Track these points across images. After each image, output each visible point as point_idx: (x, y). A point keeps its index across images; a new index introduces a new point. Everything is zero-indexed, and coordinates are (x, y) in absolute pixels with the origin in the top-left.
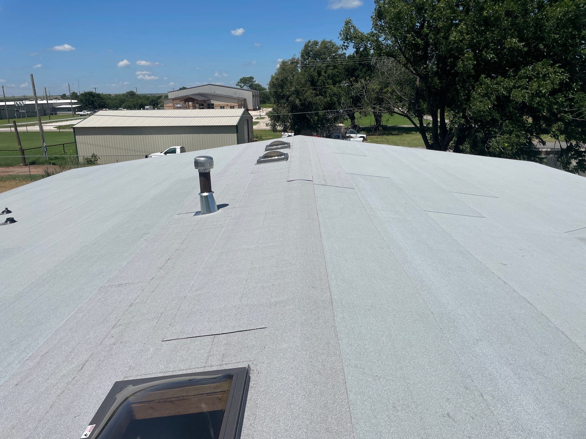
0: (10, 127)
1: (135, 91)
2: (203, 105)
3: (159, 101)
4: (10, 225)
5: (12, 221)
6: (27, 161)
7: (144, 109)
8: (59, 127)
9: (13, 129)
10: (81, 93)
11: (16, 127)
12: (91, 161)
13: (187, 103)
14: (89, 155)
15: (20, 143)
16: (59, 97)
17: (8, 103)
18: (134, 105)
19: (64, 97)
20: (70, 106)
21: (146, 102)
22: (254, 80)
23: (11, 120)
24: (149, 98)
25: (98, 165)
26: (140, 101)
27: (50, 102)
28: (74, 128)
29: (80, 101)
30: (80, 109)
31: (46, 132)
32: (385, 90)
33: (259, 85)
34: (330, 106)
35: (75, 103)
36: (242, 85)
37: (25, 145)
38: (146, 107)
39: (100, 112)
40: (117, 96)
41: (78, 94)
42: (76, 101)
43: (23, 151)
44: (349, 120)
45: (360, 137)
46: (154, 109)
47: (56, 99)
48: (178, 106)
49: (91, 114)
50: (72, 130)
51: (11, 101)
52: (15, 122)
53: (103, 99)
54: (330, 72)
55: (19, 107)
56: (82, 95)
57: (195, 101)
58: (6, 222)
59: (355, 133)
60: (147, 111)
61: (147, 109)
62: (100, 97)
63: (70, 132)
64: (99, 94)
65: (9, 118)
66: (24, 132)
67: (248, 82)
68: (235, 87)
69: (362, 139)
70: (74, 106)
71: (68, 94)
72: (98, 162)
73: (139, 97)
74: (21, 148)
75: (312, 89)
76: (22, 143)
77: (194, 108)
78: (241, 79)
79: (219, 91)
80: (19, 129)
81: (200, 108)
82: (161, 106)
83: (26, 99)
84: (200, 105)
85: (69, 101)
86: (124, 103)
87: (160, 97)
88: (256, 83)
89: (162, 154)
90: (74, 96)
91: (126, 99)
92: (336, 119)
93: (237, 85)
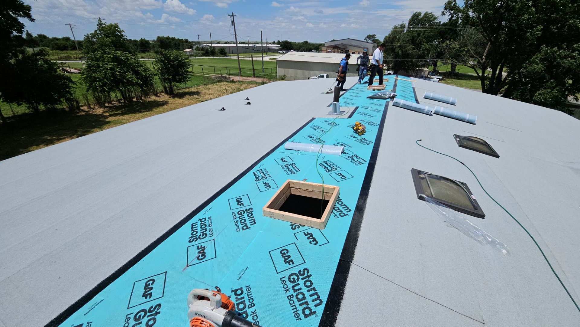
0: (250, 57)
1: (308, 41)
2: (342, 51)
3: (319, 47)
4: (249, 105)
5: (249, 103)
6: (255, 75)
7: (311, 52)
8: (270, 59)
9: (251, 59)
10: (282, 41)
11: (252, 57)
12: (283, 79)
13: (334, 49)
14: (282, 75)
15: (253, 67)
16: (272, 43)
17: (250, 45)
18: (306, 49)
19: (274, 43)
20: (276, 48)
21: (313, 48)
22: (375, 37)
23: (251, 54)
24: (314, 45)
25: (286, 80)
26: (310, 47)
27: (267, 45)
28: (277, 60)
29: (281, 46)
30: (281, 50)
31: (264, 61)
32: (462, 49)
33: (378, 40)
34: (421, 57)
35: (278, 47)
36: (368, 39)
37: (255, 67)
38: (312, 50)
39: (290, 53)
40: (299, 43)
41: (281, 42)
42: (279, 45)
43: (254, 70)
44: (433, 67)
45: (438, 78)
46: (316, 52)
47: (270, 44)
48: (329, 51)
49: (285, 53)
50: (276, 61)
51: (251, 44)
52: (252, 55)
53: (292, 45)
54: (426, 34)
55: (254, 47)
56: (282, 42)
57: (339, 48)
58: (247, 104)
59: (434, 76)
60: (313, 53)
61: (313, 52)
62: (291, 44)
63: (275, 62)
64: (290, 42)
65: (249, 53)
66: (255, 60)
67: (372, 37)
68: (363, 40)
69: (439, 80)
70: (278, 48)
71: (276, 41)
72: (286, 79)
73: (310, 44)
74: (253, 69)
75: (412, 45)
76: (254, 66)
77: (338, 52)
78: (368, 36)
79: (353, 43)
80: (254, 59)
81: (341, 53)
82: (320, 50)
83: (257, 43)
84: (341, 51)
85: (276, 45)
86: (301, 47)
87: (320, 45)
88: (377, 38)
89: (317, 78)
90: (279, 43)
91: (303, 45)
92: (423, 66)
93: (364, 40)
